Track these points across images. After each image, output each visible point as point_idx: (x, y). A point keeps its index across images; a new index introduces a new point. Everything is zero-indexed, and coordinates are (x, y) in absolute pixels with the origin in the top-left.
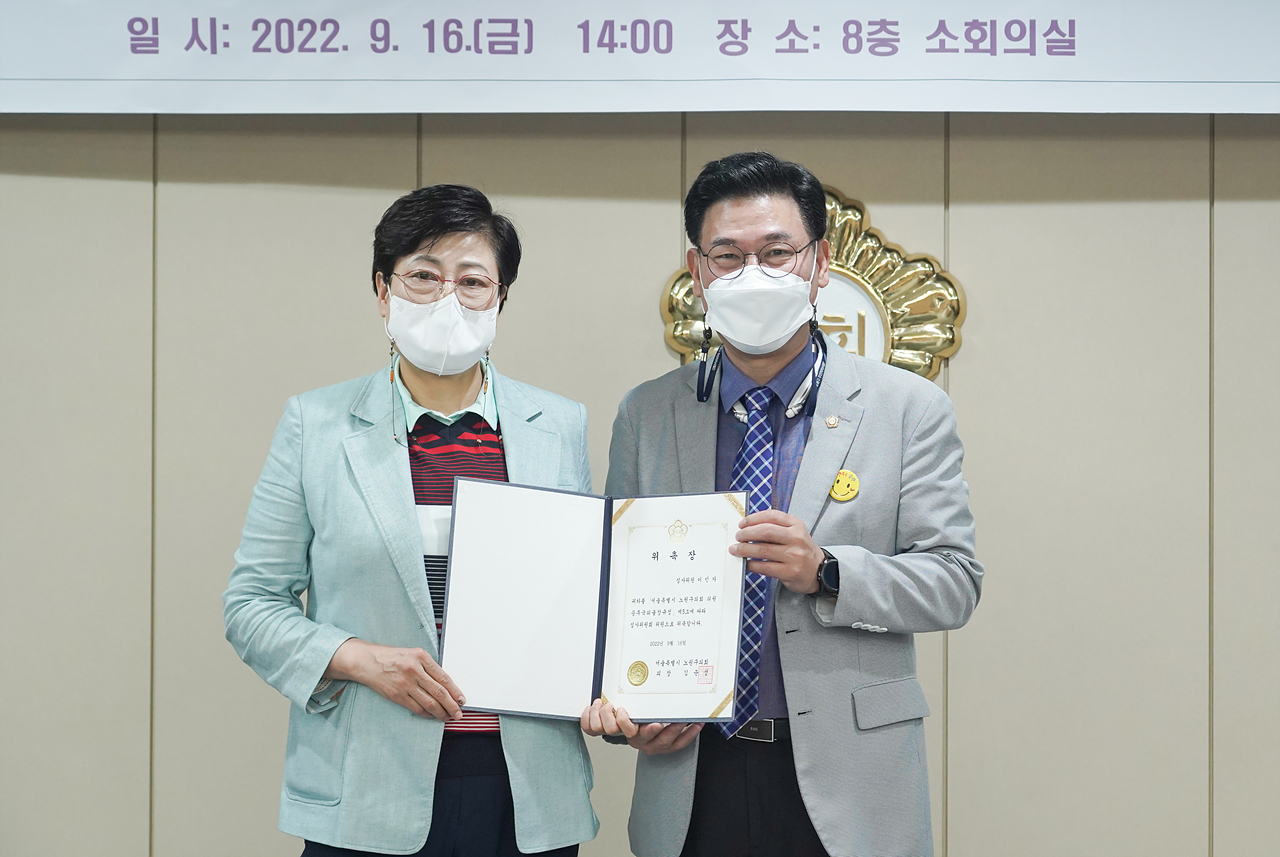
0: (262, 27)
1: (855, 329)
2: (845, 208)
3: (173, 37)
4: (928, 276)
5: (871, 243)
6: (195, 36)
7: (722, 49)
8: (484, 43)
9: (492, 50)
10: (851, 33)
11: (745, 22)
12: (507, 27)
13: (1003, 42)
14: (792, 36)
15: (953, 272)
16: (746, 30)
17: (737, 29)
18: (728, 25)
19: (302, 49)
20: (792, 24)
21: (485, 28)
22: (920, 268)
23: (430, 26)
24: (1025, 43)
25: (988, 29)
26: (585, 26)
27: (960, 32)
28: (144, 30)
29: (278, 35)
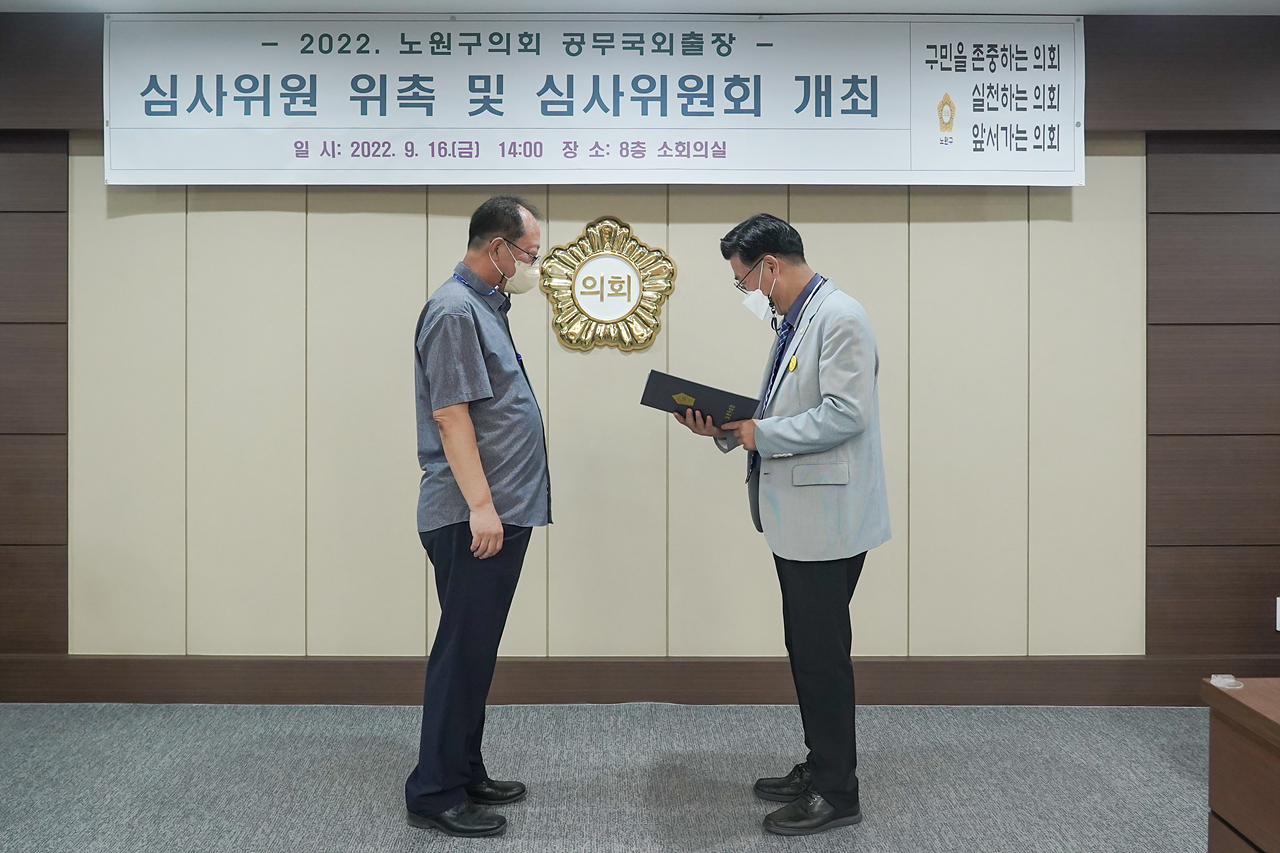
0: (355, 145)
2: (621, 227)
3: (315, 150)
5: (633, 243)
6: (325, 150)
7: (565, 155)
8: (457, 153)
9: (460, 156)
10: (624, 147)
11: (575, 143)
12: (467, 146)
13: (693, 152)
14: (597, 149)
15: (671, 256)
16: (576, 146)
18: (568, 143)
19: (373, 155)
20: (597, 143)
21: (457, 146)
23: (432, 145)
24: (703, 152)
25: (686, 146)
26: (502, 145)
27: (673, 147)
28: (302, 147)
29: (363, 149)
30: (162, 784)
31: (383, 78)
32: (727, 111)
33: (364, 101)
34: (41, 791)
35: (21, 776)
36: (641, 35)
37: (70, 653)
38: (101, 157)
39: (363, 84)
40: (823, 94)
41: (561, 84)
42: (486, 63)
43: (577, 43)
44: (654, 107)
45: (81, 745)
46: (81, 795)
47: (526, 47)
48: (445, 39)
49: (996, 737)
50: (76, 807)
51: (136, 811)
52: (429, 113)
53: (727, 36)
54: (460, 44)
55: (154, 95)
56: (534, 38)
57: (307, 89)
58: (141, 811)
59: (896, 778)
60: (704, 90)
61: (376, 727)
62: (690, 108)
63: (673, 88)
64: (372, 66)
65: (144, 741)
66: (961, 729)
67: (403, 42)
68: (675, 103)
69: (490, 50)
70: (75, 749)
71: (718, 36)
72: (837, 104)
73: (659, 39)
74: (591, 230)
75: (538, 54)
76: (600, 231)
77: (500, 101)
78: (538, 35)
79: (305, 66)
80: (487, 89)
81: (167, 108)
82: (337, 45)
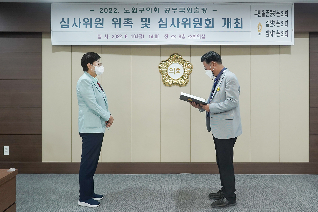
0: (113, 35)
1: (180, 69)
2: (179, 56)
3: (103, 37)
4: (188, 64)
5: (182, 60)
6: (105, 36)
7: (165, 38)
8: (138, 37)
9: (139, 38)
10: (180, 36)
11: (168, 35)
12: (141, 35)
13: (197, 37)
14: (173, 36)
15: (191, 63)
16: (168, 36)
17: (167, 35)
18: (166, 35)
19: (117, 38)
20: (173, 35)
21: (138, 35)
22: (188, 62)
23: (132, 35)
24: (199, 37)
25: (195, 35)
26: (150, 35)
27: (192, 36)
28: (100, 36)
29: (115, 36)
30: (66, 194)
31: (120, 19)
32: (205, 27)
33: (115, 24)
34: (35, 196)
35: (30, 192)
36: (184, 8)
37: (42, 161)
38: (50, 39)
39: (115, 20)
40: (229, 23)
41: (164, 20)
42: (145, 15)
43: (168, 10)
44: (187, 26)
45: (45, 184)
46: (45, 197)
47: (155, 11)
48: (135, 9)
49: (273, 182)
50: (44, 200)
51: (59, 201)
52: (131, 27)
53: (205, 8)
54: (139, 11)
55: (63, 23)
56: (157, 9)
57: (101, 22)
58: (60, 201)
59: (248, 193)
60: (200, 22)
61: (119, 180)
62: (196, 26)
63: (192, 21)
64: (117, 16)
65: (61, 183)
66: (264, 180)
67: (125, 10)
68: (192, 25)
69: (147, 12)
70: (44, 185)
71: (203, 8)
72: (233, 25)
73: (188, 9)
74: (172, 57)
75: (158, 13)
76: (174, 57)
77: (149, 25)
78: (158, 8)
79: (101, 16)
80: (146, 21)
81: (67, 26)
82: (109, 11)
